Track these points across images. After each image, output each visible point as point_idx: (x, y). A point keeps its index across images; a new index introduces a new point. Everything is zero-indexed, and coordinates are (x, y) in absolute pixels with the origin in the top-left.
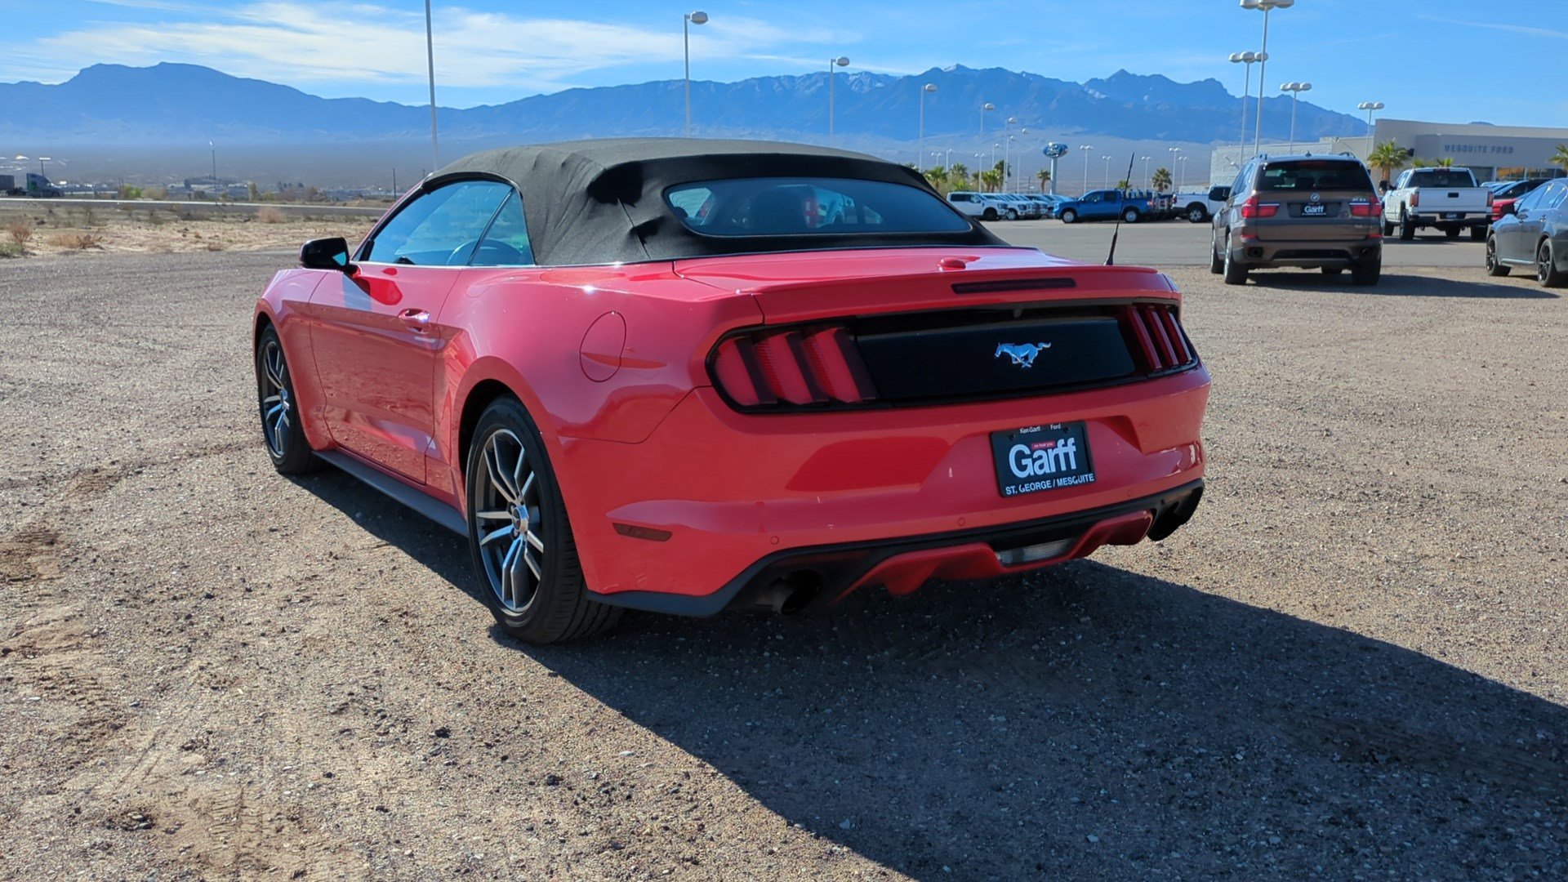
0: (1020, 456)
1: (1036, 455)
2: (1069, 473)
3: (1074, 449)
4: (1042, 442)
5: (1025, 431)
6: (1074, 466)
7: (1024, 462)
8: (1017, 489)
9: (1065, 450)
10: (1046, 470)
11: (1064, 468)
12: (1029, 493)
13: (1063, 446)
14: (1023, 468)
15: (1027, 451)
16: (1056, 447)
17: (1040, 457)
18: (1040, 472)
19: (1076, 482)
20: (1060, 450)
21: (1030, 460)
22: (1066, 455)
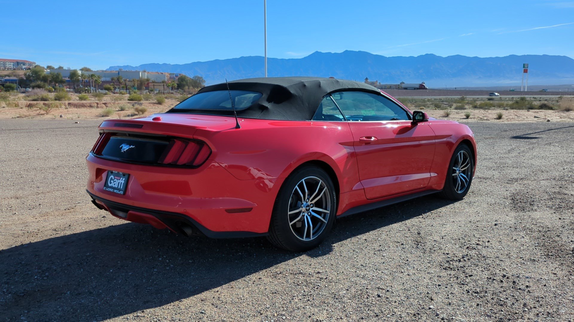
2: (120, 190)
3: (124, 182)
4: (117, 177)
5: (115, 172)
6: (121, 188)
8: (106, 189)
10: (115, 186)
12: (108, 191)
13: (122, 180)
14: (110, 183)
17: (115, 181)
19: (119, 193)
20: (120, 181)
21: (113, 181)
22: (121, 183)
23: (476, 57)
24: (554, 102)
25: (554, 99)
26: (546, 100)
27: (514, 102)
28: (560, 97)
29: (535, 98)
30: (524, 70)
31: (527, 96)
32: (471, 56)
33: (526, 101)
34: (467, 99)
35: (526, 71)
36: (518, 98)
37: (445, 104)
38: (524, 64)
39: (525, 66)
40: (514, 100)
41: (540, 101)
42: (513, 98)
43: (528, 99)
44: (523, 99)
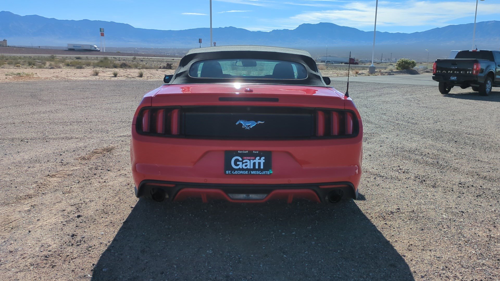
0: (237, 161)
1: (244, 161)
2: (259, 170)
3: (264, 161)
4: (248, 157)
5: (240, 152)
6: (262, 167)
7: (238, 163)
8: (231, 172)
9: (259, 161)
10: (248, 167)
11: (257, 167)
12: (236, 174)
13: (259, 159)
14: (237, 165)
15: (240, 159)
16: (255, 159)
17: (246, 162)
18: (245, 168)
19: (261, 173)
20: (257, 160)
21: (241, 163)
22: (259, 164)
23: (54, 19)
24: (130, 62)
25: (130, 59)
26: (124, 60)
27: (99, 61)
28: (133, 58)
29: (115, 58)
30: (101, 33)
31: (108, 56)
32: (49, 18)
33: (108, 60)
34: (57, 58)
35: (102, 35)
36: (102, 58)
37: (38, 62)
38: (100, 29)
39: (102, 30)
40: (99, 60)
41: (119, 60)
42: (97, 57)
43: (110, 59)
44: (106, 58)
